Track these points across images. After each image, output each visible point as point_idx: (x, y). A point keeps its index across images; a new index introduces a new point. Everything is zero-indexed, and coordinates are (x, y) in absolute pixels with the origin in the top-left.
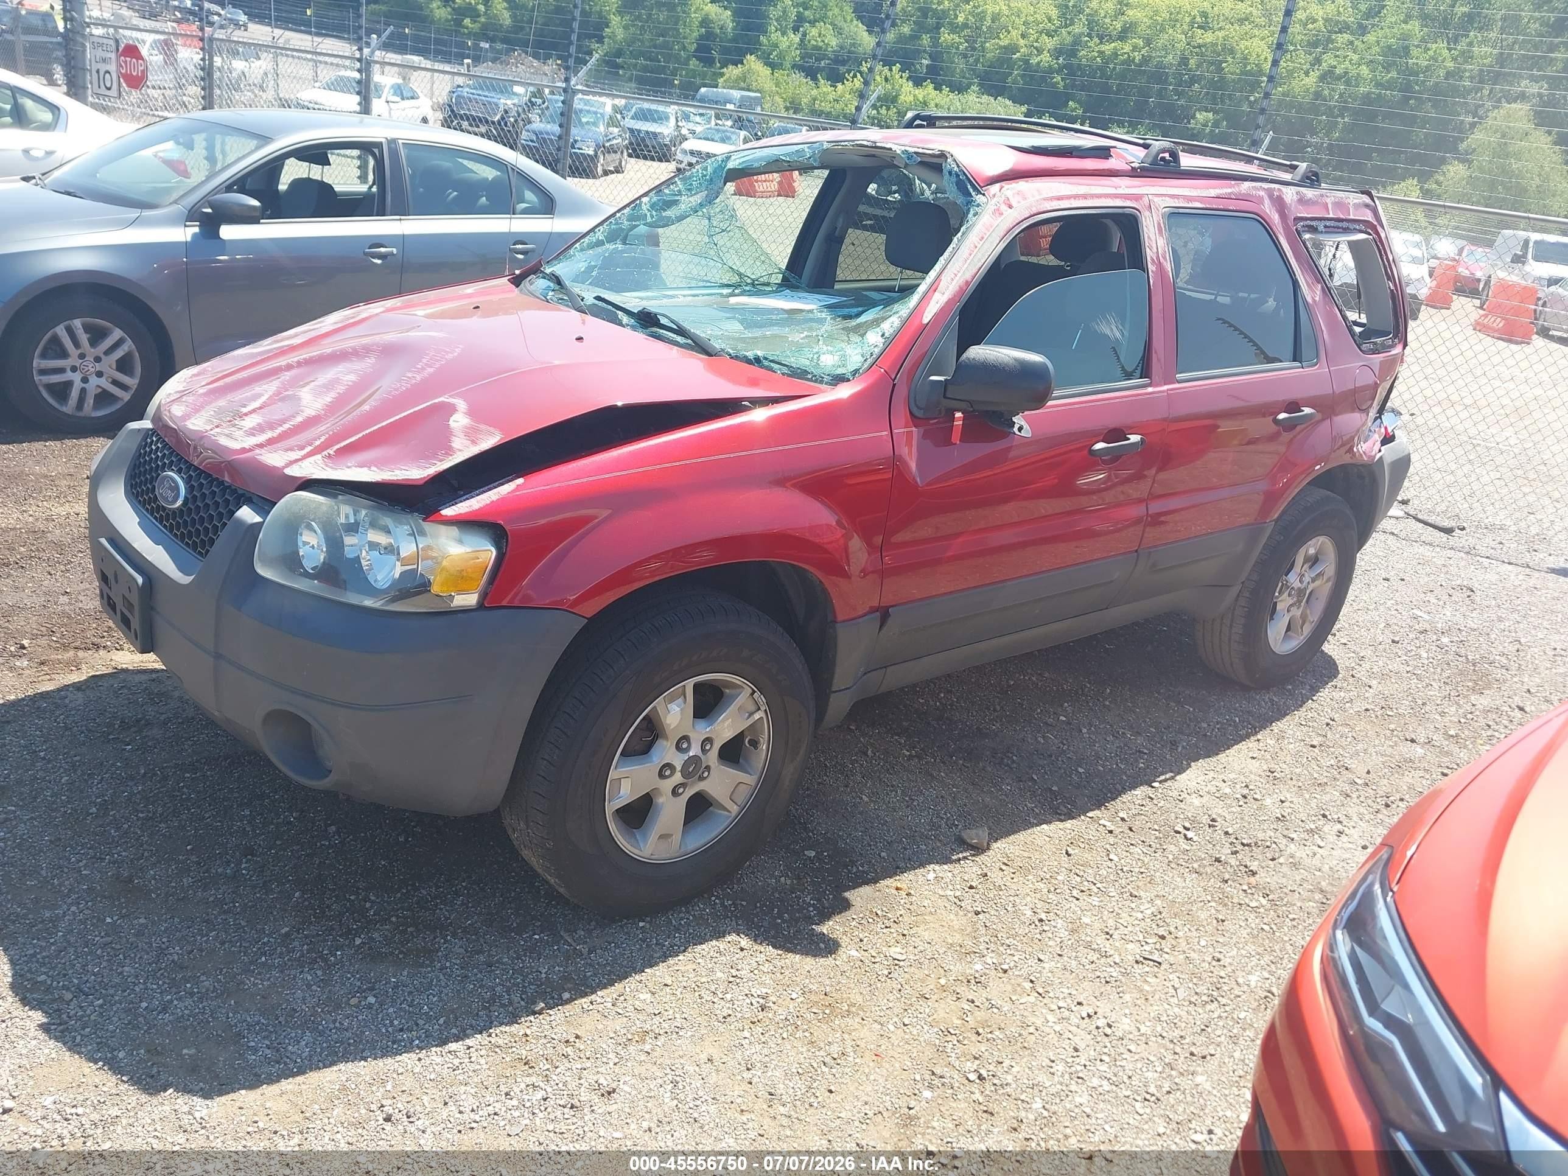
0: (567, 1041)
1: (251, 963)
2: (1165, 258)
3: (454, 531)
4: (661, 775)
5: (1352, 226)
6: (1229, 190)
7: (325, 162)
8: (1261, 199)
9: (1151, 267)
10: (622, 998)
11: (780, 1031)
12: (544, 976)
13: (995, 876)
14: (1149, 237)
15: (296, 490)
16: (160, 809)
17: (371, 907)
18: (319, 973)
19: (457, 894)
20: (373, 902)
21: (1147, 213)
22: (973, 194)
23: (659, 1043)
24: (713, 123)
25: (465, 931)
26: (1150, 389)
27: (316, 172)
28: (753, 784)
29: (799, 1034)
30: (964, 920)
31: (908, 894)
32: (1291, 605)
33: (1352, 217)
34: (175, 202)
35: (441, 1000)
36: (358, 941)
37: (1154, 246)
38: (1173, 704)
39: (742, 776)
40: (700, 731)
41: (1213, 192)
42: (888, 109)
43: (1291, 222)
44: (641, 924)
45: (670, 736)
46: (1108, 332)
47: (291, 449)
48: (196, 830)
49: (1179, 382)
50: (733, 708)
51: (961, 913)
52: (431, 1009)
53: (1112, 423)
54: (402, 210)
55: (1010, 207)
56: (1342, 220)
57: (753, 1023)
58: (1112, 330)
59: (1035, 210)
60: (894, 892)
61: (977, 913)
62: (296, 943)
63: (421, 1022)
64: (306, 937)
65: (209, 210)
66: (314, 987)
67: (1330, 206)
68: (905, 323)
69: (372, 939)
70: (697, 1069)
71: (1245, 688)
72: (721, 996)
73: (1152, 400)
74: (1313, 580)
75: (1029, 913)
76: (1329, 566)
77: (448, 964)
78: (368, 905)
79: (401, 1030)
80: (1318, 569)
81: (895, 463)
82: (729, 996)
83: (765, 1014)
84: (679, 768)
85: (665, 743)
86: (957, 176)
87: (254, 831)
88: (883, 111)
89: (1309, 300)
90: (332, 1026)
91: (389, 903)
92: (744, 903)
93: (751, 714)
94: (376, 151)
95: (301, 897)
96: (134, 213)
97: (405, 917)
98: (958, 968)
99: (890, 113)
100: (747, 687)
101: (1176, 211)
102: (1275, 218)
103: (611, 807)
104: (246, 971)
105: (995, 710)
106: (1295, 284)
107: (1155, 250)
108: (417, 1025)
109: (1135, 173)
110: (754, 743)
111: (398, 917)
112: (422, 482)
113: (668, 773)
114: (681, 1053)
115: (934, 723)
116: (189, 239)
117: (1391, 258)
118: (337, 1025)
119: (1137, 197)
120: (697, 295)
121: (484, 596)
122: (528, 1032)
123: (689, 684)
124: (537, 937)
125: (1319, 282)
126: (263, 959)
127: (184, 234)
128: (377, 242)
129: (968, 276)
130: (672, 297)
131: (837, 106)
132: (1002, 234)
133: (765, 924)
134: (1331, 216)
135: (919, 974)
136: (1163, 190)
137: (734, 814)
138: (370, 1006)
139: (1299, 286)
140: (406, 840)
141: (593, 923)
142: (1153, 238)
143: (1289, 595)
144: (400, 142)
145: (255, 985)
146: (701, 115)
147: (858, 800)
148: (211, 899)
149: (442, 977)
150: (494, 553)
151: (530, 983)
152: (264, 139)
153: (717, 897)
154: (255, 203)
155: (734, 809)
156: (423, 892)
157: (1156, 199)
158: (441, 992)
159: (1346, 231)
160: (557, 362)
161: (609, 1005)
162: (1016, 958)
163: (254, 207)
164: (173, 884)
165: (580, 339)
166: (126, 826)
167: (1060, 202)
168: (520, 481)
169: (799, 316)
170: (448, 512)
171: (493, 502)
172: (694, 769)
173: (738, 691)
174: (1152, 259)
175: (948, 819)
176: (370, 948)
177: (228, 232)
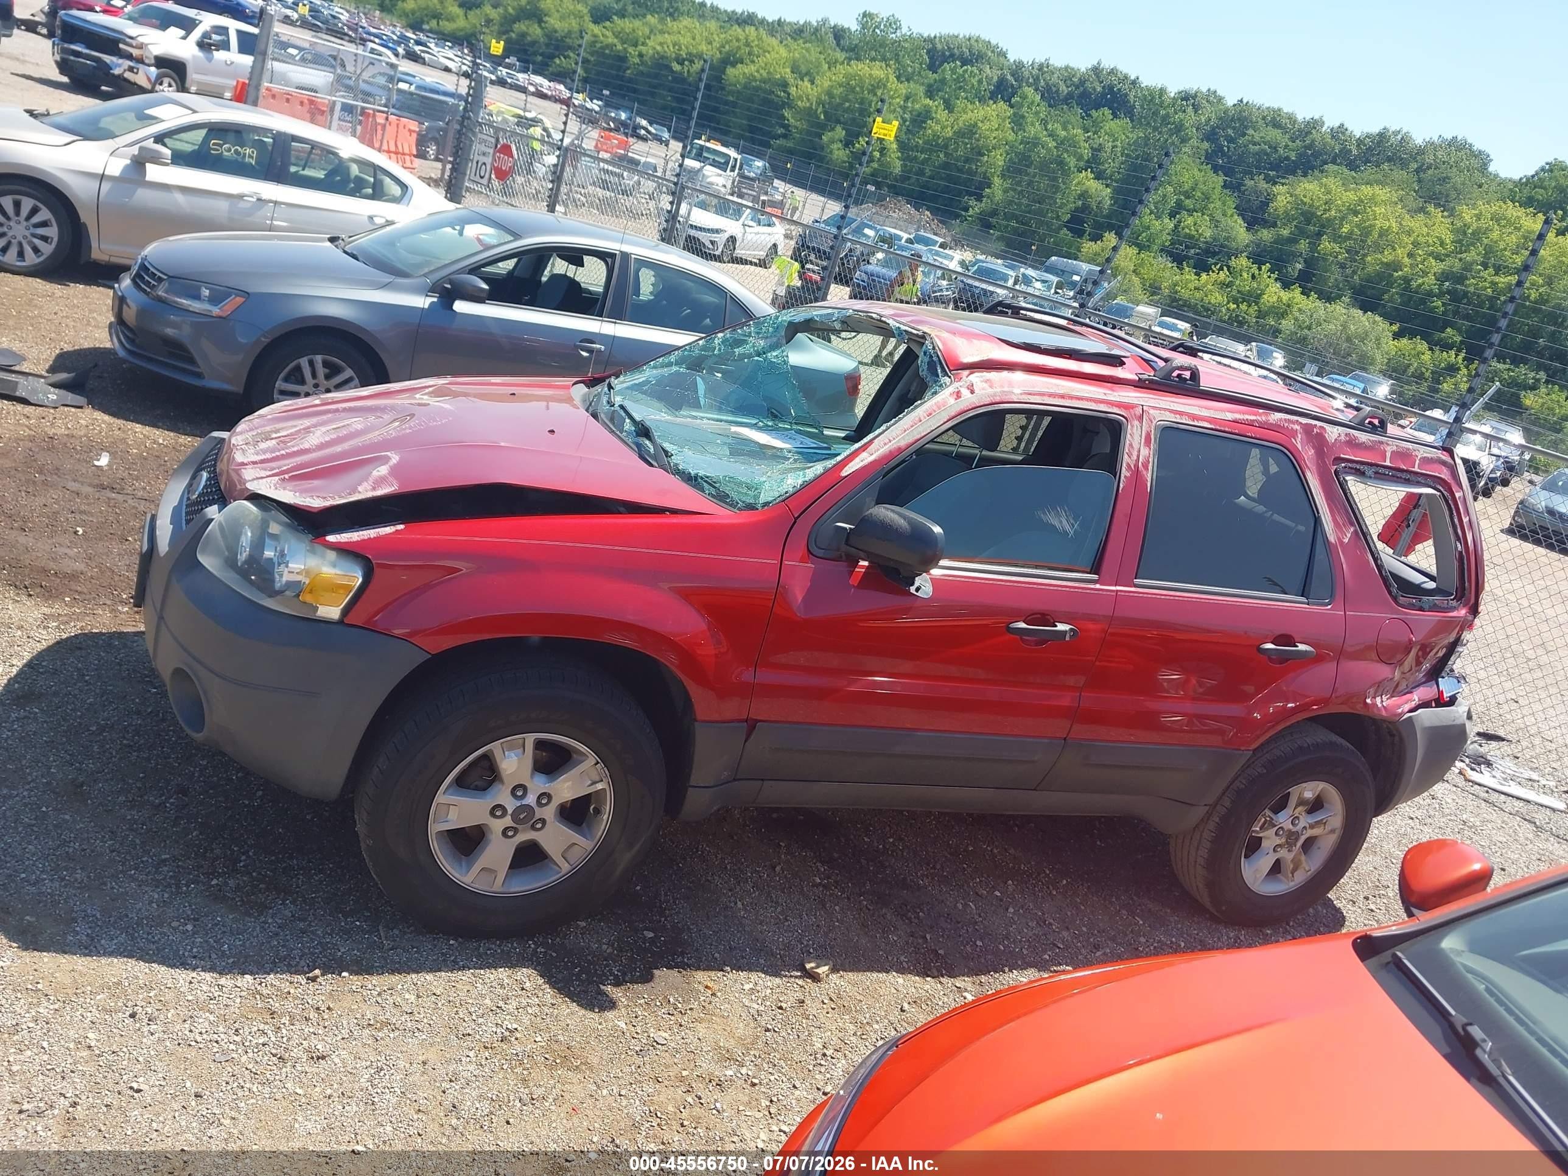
0: (318, 1009)
1: (122, 872)
2: (1146, 467)
3: (332, 555)
4: (492, 813)
5: (1413, 478)
6: (1253, 418)
7: (580, 263)
8: (1294, 433)
9: (1125, 473)
10: (390, 992)
11: (503, 1061)
12: (340, 954)
13: (812, 1007)
14: (1131, 445)
15: (246, 499)
16: (142, 742)
17: (245, 860)
18: (166, 895)
19: (321, 871)
20: (249, 857)
21: (1136, 423)
22: (940, 375)
23: (392, 1035)
24: (1053, 291)
25: (304, 901)
26: (1098, 586)
27: (571, 271)
28: (589, 850)
29: (519, 1070)
30: (749, 1032)
31: (713, 994)
32: (1279, 846)
33: (1416, 469)
34: (425, 275)
35: (243, 945)
36: (214, 882)
37: (1135, 454)
38: (1124, 912)
39: (576, 838)
40: (538, 784)
41: (1230, 416)
42: (1249, 306)
43: (1329, 461)
44: (452, 942)
45: (505, 781)
46: (1056, 523)
47: (265, 470)
48: (157, 764)
49: (1136, 586)
50: (575, 772)
51: (752, 1025)
52: (230, 949)
53: (1039, 607)
54: (618, 315)
55: (972, 392)
56: (1402, 471)
57: (486, 1048)
58: (1061, 522)
59: (998, 399)
60: (702, 988)
61: (767, 1030)
62: (166, 869)
63: (214, 956)
64: (178, 867)
65: (449, 286)
66: (154, 905)
67: (1388, 455)
68: (827, 471)
69: (226, 884)
70: (408, 1065)
71: (1214, 919)
72: (474, 1018)
73: (1098, 596)
74: (1312, 827)
75: (819, 1045)
76: (1335, 816)
77: (270, 921)
78: (243, 858)
79: (195, 957)
80: (1319, 816)
81: (780, 593)
82: (480, 1020)
83: (502, 1045)
84: (510, 811)
85: (501, 786)
86: (931, 357)
87: (200, 776)
88: (1244, 307)
89: (1332, 538)
90: (145, 936)
91: (261, 861)
92: (554, 954)
93: (594, 783)
94: (609, 260)
95: (197, 836)
96: (387, 278)
97: (266, 876)
98: (707, 1065)
99: (1251, 310)
100: (592, 758)
101: (1175, 425)
102: (1308, 454)
103: (435, 828)
104: (114, 877)
105: (934, 868)
106: (1317, 521)
107: (1135, 457)
108: (210, 957)
109: (1140, 385)
110: (597, 811)
111: (260, 874)
112: (316, 511)
113: (498, 813)
114: (404, 1049)
115: (864, 862)
116: (426, 306)
117: (1465, 520)
118: (150, 937)
119: (1128, 407)
120: (721, 421)
121: (346, 612)
122: (292, 991)
123: (530, 738)
124: (358, 923)
125: (1352, 524)
126: (133, 872)
127: (422, 302)
128: (589, 338)
129: (903, 443)
130: (695, 418)
131: (1198, 295)
132: (953, 414)
133: (560, 976)
134: (1388, 463)
135: (669, 1060)
136: (1163, 405)
137: (564, 871)
138: (185, 932)
139: (1321, 524)
140: (313, 818)
141: (412, 928)
142: (1136, 446)
143: (1276, 834)
144: (633, 256)
145: (113, 888)
146: (1044, 282)
147: (732, 905)
148: (129, 817)
149: (258, 928)
150: (361, 580)
151: (325, 956)
152: (517, 236)
153: (535, 943)
154: (485, 286)
155: (565, 867)
156: (295, 862)
157: (1152, 411)
158: (248, 939)
159: (1407, 482)
160: (503, 444)
161: (375, 993)
162: (772, 1078)
163: (483, 290)
164: (110, 798)
165: (552, 432)
166: (108, 746)
167: (1030, 397)
168: (401, 527)
169: (769, 452)
170: (331, 538)
171: (370, 538)
172: (525, 816)
173: (584, 758)
174: (1129, 465)
175: (807, 945)
176: (220, 890)
177: (460, 306)
